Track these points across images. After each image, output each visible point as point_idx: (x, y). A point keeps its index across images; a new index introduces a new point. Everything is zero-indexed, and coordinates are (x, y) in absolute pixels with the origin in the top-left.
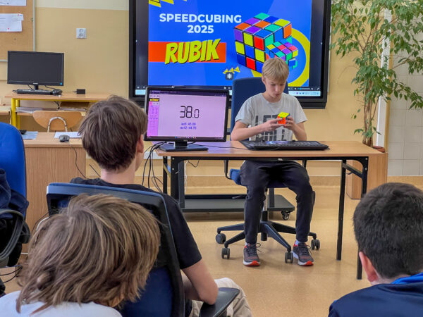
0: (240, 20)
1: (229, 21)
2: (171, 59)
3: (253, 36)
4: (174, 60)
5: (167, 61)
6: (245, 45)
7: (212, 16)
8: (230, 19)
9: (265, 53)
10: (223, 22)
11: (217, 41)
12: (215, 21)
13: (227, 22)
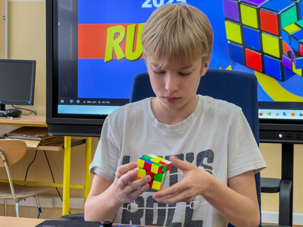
2: (114, 54)
3: (258, 10)
4: (120, 55)
5: (108, 57)
6: (242, 26)
9: (280, 42)
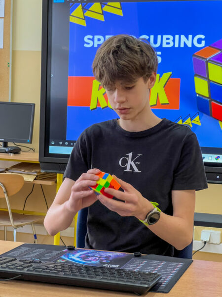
0: (203, 42)
1: (185, 44)
2: (98, 103)
4: (103, 104)
5: (93, 105)
6: (209, 81)
7: (159, 37)
8: (187, 41)
10: (177, 46)
11: (167, 75)
12: (164, 45)
13: (182, 45)
